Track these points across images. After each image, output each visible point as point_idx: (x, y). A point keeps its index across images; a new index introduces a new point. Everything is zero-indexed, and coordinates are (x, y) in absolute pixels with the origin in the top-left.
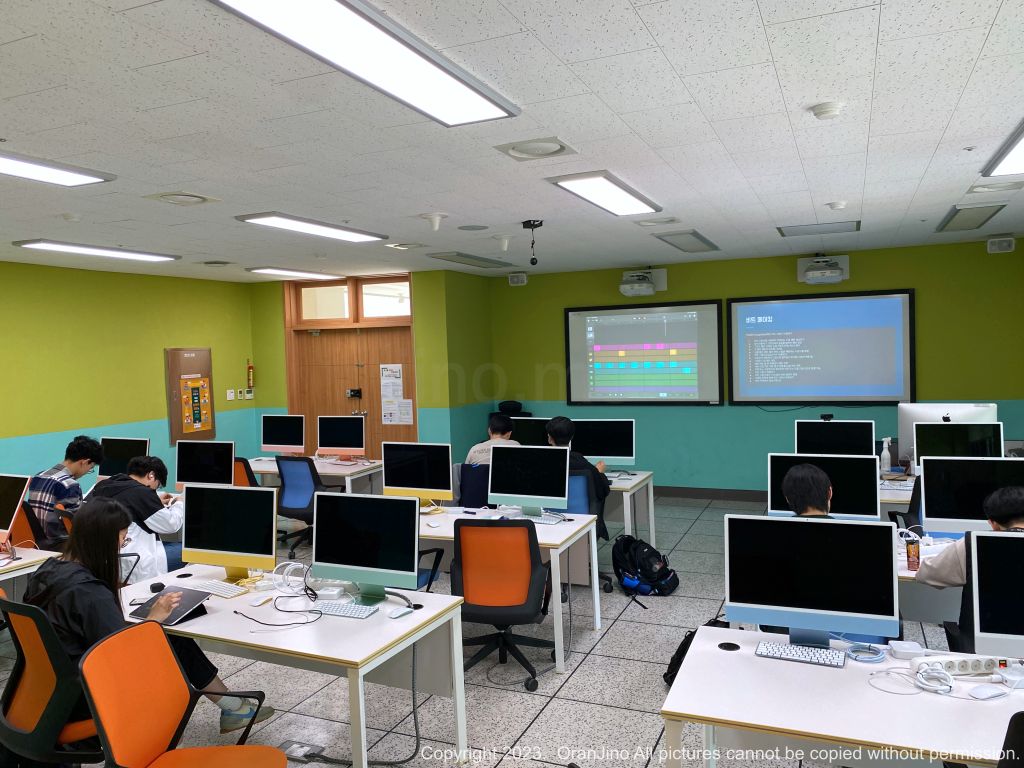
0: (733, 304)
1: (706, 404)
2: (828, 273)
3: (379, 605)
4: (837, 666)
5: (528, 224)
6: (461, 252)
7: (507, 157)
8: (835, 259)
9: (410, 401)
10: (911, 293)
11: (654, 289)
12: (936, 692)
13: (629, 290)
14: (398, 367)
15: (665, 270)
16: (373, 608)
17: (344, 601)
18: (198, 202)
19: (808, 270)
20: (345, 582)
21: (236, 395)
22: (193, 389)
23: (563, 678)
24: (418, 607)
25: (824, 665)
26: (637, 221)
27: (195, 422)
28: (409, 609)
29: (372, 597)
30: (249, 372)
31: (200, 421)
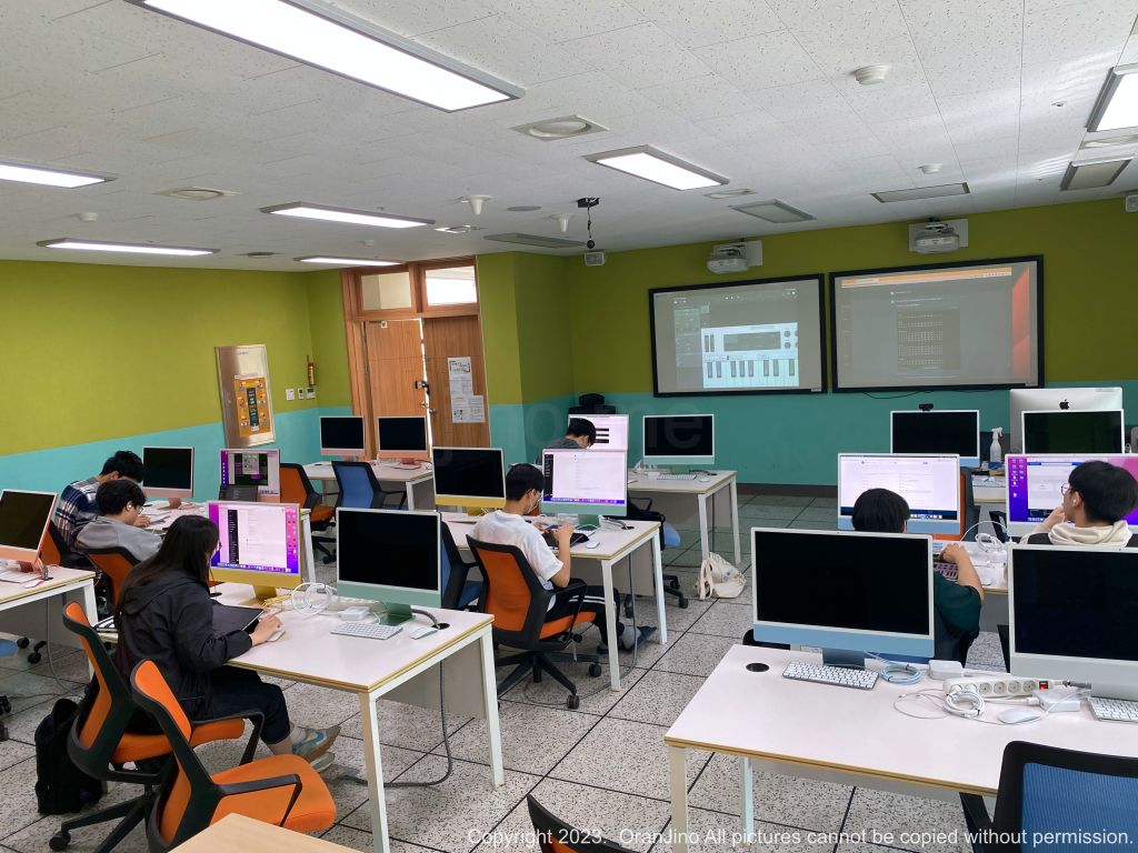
0: (836, 279)
1: (807, 392)
2: (941, 241)
3: (404, 625)
4: (866, 688)
5: (582, 203)
6: (520, 232)
7: (529, 138)
8: (951, 224)
9: (481, 397)
10: (1039, 260)
11: (747, 264)
12: (963, 716)
13: (718, 267)
14: (467, 360)
15: (760, 242)
16: (396, 629)
17: (369, 621)
18: (213, 197)
19: (918, 238)
20: (370, 602)
21: (296, 396)
22: (248, 390)
23: (618, 696)
24: (444, 626)
25: (853, 687)
26: (706, 194)
27: (252, 425)
28: (434, 629)
29: (399, 616)
30: (309, 369)
31: (258, 423)
